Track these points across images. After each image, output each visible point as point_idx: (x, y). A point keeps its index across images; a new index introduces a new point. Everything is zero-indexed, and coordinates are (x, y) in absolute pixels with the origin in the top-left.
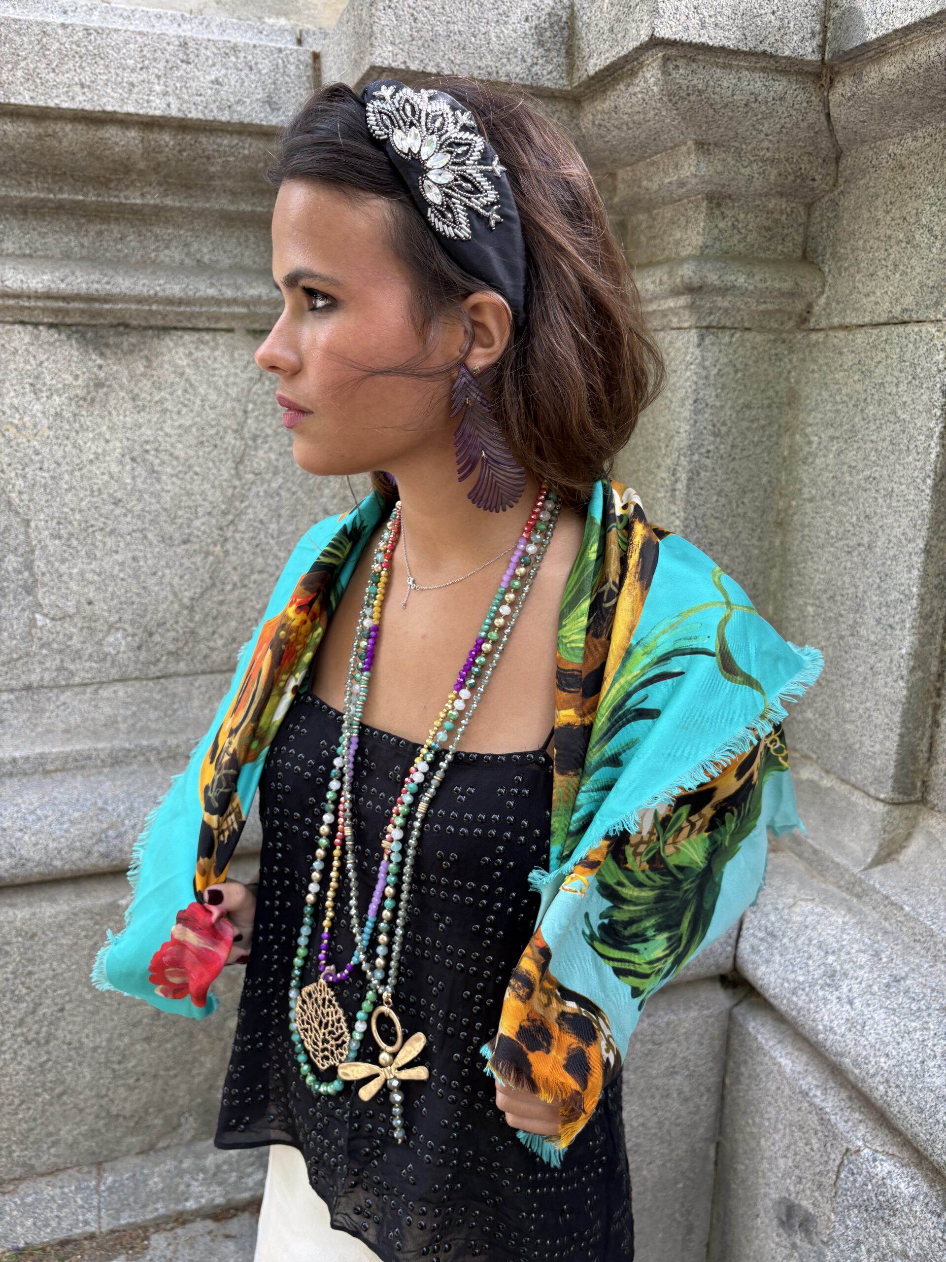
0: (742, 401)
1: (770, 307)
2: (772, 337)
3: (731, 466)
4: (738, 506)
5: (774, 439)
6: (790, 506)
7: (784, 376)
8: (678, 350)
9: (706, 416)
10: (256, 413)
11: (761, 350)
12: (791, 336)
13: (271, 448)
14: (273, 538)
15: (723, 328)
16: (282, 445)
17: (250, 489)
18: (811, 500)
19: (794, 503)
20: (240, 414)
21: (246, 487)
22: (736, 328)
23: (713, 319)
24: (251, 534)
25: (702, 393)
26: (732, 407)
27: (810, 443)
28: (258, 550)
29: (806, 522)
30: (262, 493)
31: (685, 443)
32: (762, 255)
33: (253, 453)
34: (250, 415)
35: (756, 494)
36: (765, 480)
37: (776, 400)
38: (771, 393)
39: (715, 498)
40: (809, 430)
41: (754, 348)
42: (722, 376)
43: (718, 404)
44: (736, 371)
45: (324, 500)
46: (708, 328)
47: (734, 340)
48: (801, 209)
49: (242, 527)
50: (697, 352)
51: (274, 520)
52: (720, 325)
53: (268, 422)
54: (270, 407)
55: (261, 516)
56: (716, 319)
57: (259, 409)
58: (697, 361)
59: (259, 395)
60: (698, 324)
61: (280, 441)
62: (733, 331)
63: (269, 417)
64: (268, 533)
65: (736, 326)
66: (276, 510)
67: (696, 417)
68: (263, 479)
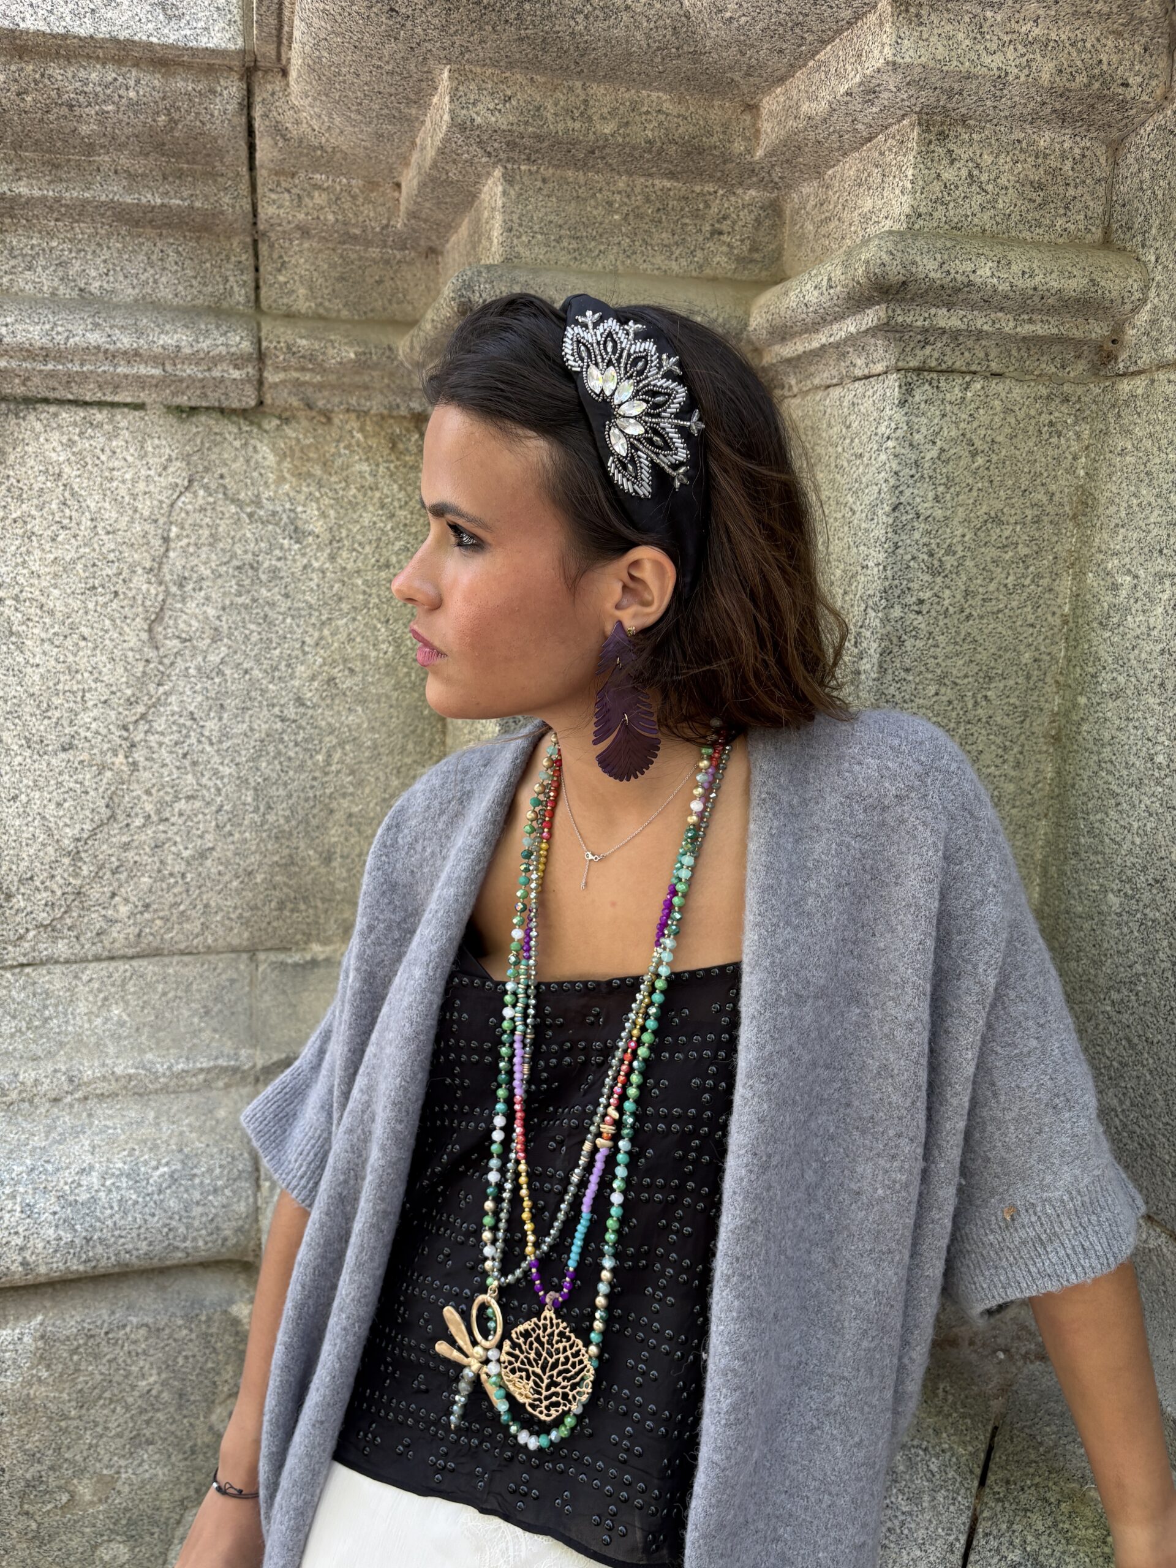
0: (985, 509)
1: (1040, 329)
2: (1044, 392)
3: (964, 629)
4: (976, 703)
5: (1045, 582)
6: (1075, 705)
7: (1066, 464)
8: (867, 415)
9: (917, 535)
10: (185, 541)
11: (1021, 415)
12: (1080, 390)
13: (208, 598)
14: (211, 744)
15: (950, 371)
16: (224, 594)
17: (172, 664)
18: (1115, 695)
19: (1082, 700)
20: (157, 542)
21: (166, 661)
22: (975, 373)
23: (930, 354)
24: (175, 737)
25: (908, 492)
26: (967, 520)
27: (1115, 587)
28: (187, 762)
29: (1107, 736)
30: (192, 671)
31: (878, 585)
32: (1028, 235)
33: (179, 605)
34: (172, 545)
35: (1011, 682)
36: (1027, 657)
37: (1049, 509)
38: (1040, 496)
39: (932, 689)
40: (1112, 564)
41: (1008, 411)
42: (946, 462)
43: (939, 513)
44: (974, 454)
45: (297, 683)
46: (919, 370)
47: (969, 394)
48: (1101, 151)
49: (160, 724)
50: (899, 415)
51: (212, 714)
52: (944, 367)
53: (204, 556)
54: (206, 532)
55: (192, 708)
56: (936, 355)
57: (187, 536)
58: (899, 433)
59: (187, 513)
60: (900, 364)
61: (223, 587)
62: (968, 378)
63: (205, 549)
64: (202, 735)
65: (974, 368)
66: (217, 699)
67: (896, 538)
68: (194, 647)
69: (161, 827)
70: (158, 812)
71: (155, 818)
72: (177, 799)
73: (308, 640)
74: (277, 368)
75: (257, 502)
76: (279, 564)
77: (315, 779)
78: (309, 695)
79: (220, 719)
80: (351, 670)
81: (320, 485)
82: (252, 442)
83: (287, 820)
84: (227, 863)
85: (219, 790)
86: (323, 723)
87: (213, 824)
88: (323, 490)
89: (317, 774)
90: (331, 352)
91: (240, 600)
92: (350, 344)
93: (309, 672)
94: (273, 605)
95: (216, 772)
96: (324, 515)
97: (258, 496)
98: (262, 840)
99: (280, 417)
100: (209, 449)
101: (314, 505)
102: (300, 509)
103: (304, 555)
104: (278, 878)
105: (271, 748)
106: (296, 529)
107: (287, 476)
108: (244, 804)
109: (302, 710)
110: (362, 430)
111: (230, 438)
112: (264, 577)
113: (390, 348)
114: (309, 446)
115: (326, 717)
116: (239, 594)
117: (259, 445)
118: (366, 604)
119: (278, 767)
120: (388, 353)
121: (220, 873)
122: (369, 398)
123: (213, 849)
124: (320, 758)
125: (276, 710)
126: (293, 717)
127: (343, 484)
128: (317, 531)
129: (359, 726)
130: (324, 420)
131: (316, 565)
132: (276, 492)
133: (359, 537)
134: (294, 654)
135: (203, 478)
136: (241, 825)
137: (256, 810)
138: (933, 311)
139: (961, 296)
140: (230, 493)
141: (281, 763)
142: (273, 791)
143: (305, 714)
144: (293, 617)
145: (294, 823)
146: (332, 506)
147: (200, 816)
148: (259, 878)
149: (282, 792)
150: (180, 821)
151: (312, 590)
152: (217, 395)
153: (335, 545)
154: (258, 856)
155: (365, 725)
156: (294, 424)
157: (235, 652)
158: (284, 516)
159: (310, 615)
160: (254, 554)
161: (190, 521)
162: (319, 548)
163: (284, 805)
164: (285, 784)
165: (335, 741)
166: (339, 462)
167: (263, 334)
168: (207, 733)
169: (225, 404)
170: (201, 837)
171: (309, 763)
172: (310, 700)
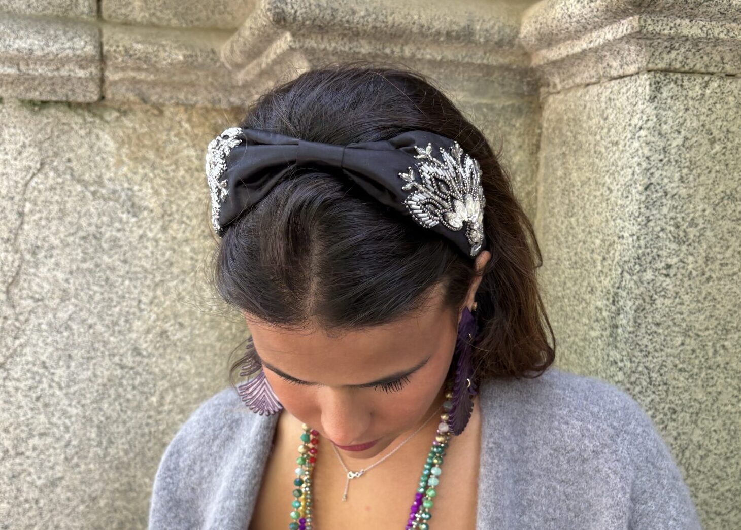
8: (621, 110)
9: (665, 210)
10: (37, 216)
13: (57, 264)
14: (61, 388)
15: (692, 72)
16: (72, 260)
17: (27, 320)
20: (13, 217)
21: (22, 318)
22: (712, 74)
23: (675, 58)
24: (30, 383)
25: (657, 174)
28: (40, 405)
30: (44, 327)
33: (32, 270)
34: (27, 219)
42: (690, 148)
43: (683, 192)
44: (712, 142)
45: (134, 335)
46: (666, 71)
47: (708, 92)
49: (16, 372)
50: (650, 109)
51: (61, 363)
52: (687, 68)
53: (54, 229)
54: (55, 208)
55: (44, 358)
56: (680, 58)
57: (40, 211)
58: (650, 124)
59: (39, 191)
60: (651, 66)
61: (70, 254)
62: (707, 78)
63: (55, 222)
64: (53, 380)
65: (711, 69)
66: (65, 350)
67: (648, 213)
68: (46, 306)
69: (18, 460)
70: (15, 447)
71: (12, 452)
72: (31, 436)
73: (144, 299)
74: (116, 68)
75: (99, 182)
76: (119, 235)
77: (150, 417)
78: (144, 346)
79: (68, 367)
80: (181, 325)
81: (153, 167)
82: (96, 131)
83: (126, 452)
84: (74, 490)
85: (67, 428)
86: (157, 370)
87: (63, 457)
88: (156, 172)
89: (152, 413)
90: (163, 54)
91: (85, 266)
92: (179, 48)
93: (145, 327)
94: (113, 269)
95: (64, 413)
96: (156, 193)
97: (100, 177)
98: (104, 470)
99: (119, 110)
100: (58, 137)
101: (149, 184)
102: (136, 188)
103: (140, 227)
104: (119, 503)
105: (112, 392)
106: (133, 205)
107: (125, 159)
108: (89, 439)
109: (138, 358)
110: (189, 120)
111: (76, 127)
112: (105, 246)
113: (213, 52)
114: (144, 134)
115: (159, 365)
116: (84, 260)
117: (101, 134)
118: (193, 268)
119: (118, 408)
120: (211, 56)
121: (68, 499)
122: (195, 94)
123: (61, 478)
124: (154, 399)
125: (117, 359)
126: (131, 364)
127: (173, 167)
128: (151, 206)
129: (188, 371)
130: (156, 112)
131: (150, 235)
132: (116, 174)
133: (187, 211)
134: (132, 310)
135: (52, 161)
136: (86, 457)
137: (100, 444)
138: (678, 21)
139: (702, 9)
140: (76, 174)
141: (120, 404)
142: (113, 428)
143: (141, 362)
144: (131, 279)
145: (132, 455)
146: (163, 185)
147: (51, 450)
148: (102, 503)
149: (121, 429)
150: (34, 455)
151: (147, 256)
152: (64, 91)
153: (167, 218)
154: (101, 484)
155: (193, 371)
156: (131, 116)
157: (81, 310)
158: (123, 195)
159: (146, 278)
160: (97, 226)
161: (42, 198)
162: (153, 221)
163: (124, 440)
164: (124, 422)
165: (167, 385)
166: (170, 148)
167: (104, 39)
168: (56, 379)
169: (71, 99)
170: (52, 468)
171: (145, 403)
172: (146, 349)
